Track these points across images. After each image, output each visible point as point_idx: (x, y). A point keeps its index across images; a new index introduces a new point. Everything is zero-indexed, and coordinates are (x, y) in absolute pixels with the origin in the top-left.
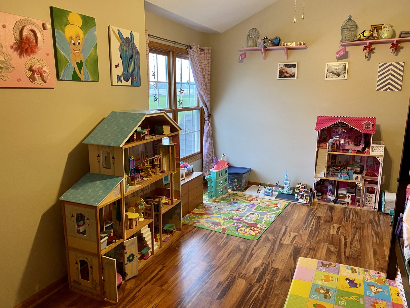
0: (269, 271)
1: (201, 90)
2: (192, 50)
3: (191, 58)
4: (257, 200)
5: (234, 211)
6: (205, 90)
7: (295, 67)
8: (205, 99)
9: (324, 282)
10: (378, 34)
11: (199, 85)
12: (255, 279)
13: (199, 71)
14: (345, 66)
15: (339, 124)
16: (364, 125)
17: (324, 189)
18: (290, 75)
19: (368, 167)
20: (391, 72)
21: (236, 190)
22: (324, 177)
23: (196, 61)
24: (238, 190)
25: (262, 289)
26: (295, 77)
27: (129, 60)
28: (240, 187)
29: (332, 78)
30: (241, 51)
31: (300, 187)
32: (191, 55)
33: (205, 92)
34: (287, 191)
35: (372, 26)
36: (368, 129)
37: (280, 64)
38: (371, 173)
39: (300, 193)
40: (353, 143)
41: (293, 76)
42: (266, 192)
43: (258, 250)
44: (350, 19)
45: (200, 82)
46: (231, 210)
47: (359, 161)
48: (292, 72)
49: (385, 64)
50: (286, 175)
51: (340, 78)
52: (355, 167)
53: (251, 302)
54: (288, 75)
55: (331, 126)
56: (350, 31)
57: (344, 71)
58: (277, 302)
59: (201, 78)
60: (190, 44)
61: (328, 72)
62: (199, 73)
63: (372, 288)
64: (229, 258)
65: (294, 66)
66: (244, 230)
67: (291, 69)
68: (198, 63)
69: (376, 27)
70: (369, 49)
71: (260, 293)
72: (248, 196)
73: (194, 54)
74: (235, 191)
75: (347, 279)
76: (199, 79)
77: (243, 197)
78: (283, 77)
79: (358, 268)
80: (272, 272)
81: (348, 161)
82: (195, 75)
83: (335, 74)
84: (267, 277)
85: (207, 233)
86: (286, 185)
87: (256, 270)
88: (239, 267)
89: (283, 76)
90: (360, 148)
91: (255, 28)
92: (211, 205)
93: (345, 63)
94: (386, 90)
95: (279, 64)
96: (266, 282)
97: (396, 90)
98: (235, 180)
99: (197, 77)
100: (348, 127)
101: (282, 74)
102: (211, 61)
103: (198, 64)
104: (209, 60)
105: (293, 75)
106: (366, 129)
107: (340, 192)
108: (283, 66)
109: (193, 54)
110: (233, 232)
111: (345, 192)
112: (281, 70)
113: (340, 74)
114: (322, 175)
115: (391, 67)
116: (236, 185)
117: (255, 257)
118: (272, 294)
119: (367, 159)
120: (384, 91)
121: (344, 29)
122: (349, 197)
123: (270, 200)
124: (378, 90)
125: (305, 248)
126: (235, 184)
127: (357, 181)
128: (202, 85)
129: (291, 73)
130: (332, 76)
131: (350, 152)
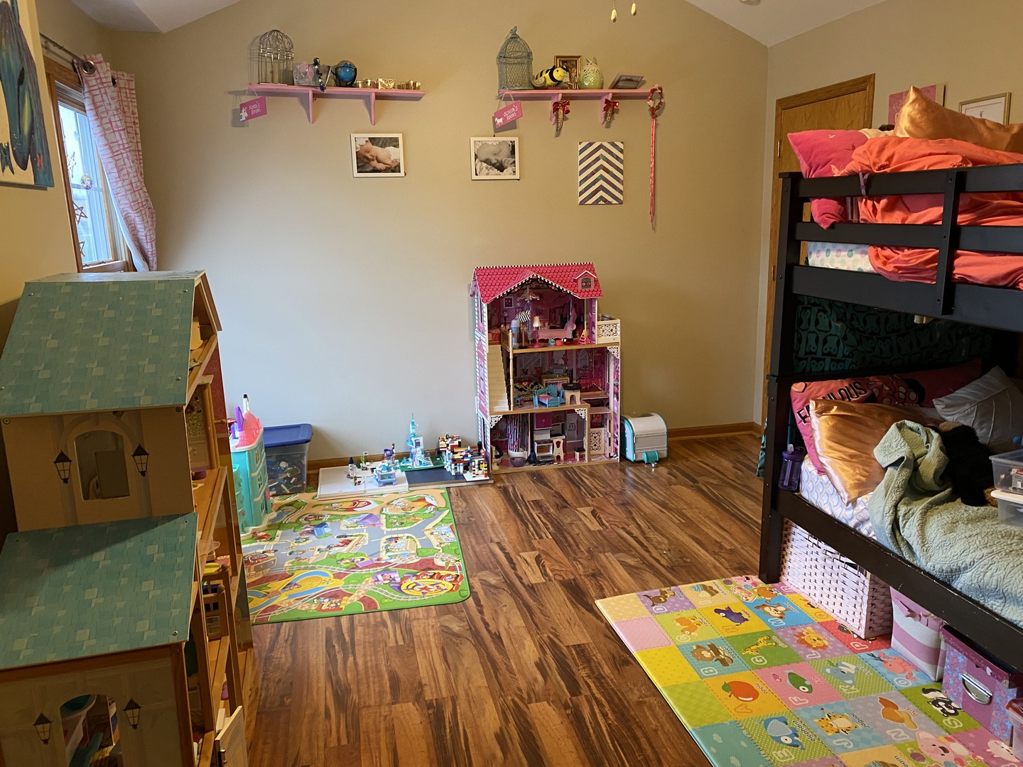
0: (570, 657)
1: (131, 207)
2: (97, 76)
3: (94, 103)
4: (369, 503)
5: (338, 546)
6: (143, 206)
7: (397, 146)
8: (143, 234)
9: (690, 634)
10: (570, 77)
11: (126, 191)
12: (563, 690)
13: (121, 147)
14: (513, 147)
15: (532, 282)
16: (580, 281)
17: (497, 439)
18: (385, 166)
19: (581, 372)
20: (601, 162)
21: (288, 492)
22: (510, 409)
23: (110, 113)
24: (294, 492)
25: (600, 705)
26: (400, 172)
27: (16, 87)
28: (300, 479)
29: (488, 174)
30: (237, 93)
31: (448, 445)
32: (94, 93)
33: (143, 212)
34: (423, 461)
35: (557, 57)
36: (587, 290)
37: (357, 135)
38: (587, 383)
39: (463, 458)
40: (547, 324)
41: (396, 169)
42: (383, 477)
43: (497, 618)
44: (514, 37)
45: (127, 182)
46: (329, 547)
47: (562, 362)
48: (392, 158)
49: (590, 144)
50: (413, 423)
51: (506, 174)
52: (556, 377)
53: (611, 745)
54: (380, 166)
55: (516, 290)
56: (514, 64)
57: (512, 160)
58: (656, 717)
59: (130, 170)
60: (88, 57)
61: (477, 160)
62: (123, 151)
63: (767, 609)
64: (456, 667)
65: (394, 142)
66: (417, 584)
67: (389, 152)
68: (120, 120)
69: (566, 62)
70: (564, 110)
71: (605, 716)
72: (336, 498)
73: (103, 90)
74: (286, 494)
75: (718, 611)
76: (125, 172)
77: (326, 505)
78: (368, 170)
79: (712, 581)
80: (579, 658)
81: (541, 366)
82: (111, 160)
83: (493, 165)
84: (582, 673)
85: (331, 626)
86: (418, 449)
87: (540, 666)
88: (501, 678)
89: (368, 168)
90: (568, 332)
91: (278, 31)
92: (261, 551)
93: (512, 139)
94: (596, 203)
95: (353, 136)
96: (592, 685)
97: (614, 202)
98: (283, 464)
99: (116, 164)
100: (551, 288)
101: (365, 163)
102: (139, 118)
103: (119, 123)
104: (133, 113)
105: (395, 167)
106: (583, 290)
107: (537, 438)
108: (367, 141)
109: (99, 88)
110: (394, 600)
111: (547, 436)
112: (363, 152)
113: (505, 165)
114: (504, 407)
115: (601, 151)
116: (287, 478)
117: (511, 639)
118: (630, 705)
119: (577, 356)
120: (593, 204)
121: (503, 57)
122: (558, 444)
123: (397, 493)
124: (582, 203)
125: (583, 577)
126: (284, 476)
127: (575, 405)
128: (134, 192)
129: (389, 162)
130: (487, 171)
131: (552, 344)
